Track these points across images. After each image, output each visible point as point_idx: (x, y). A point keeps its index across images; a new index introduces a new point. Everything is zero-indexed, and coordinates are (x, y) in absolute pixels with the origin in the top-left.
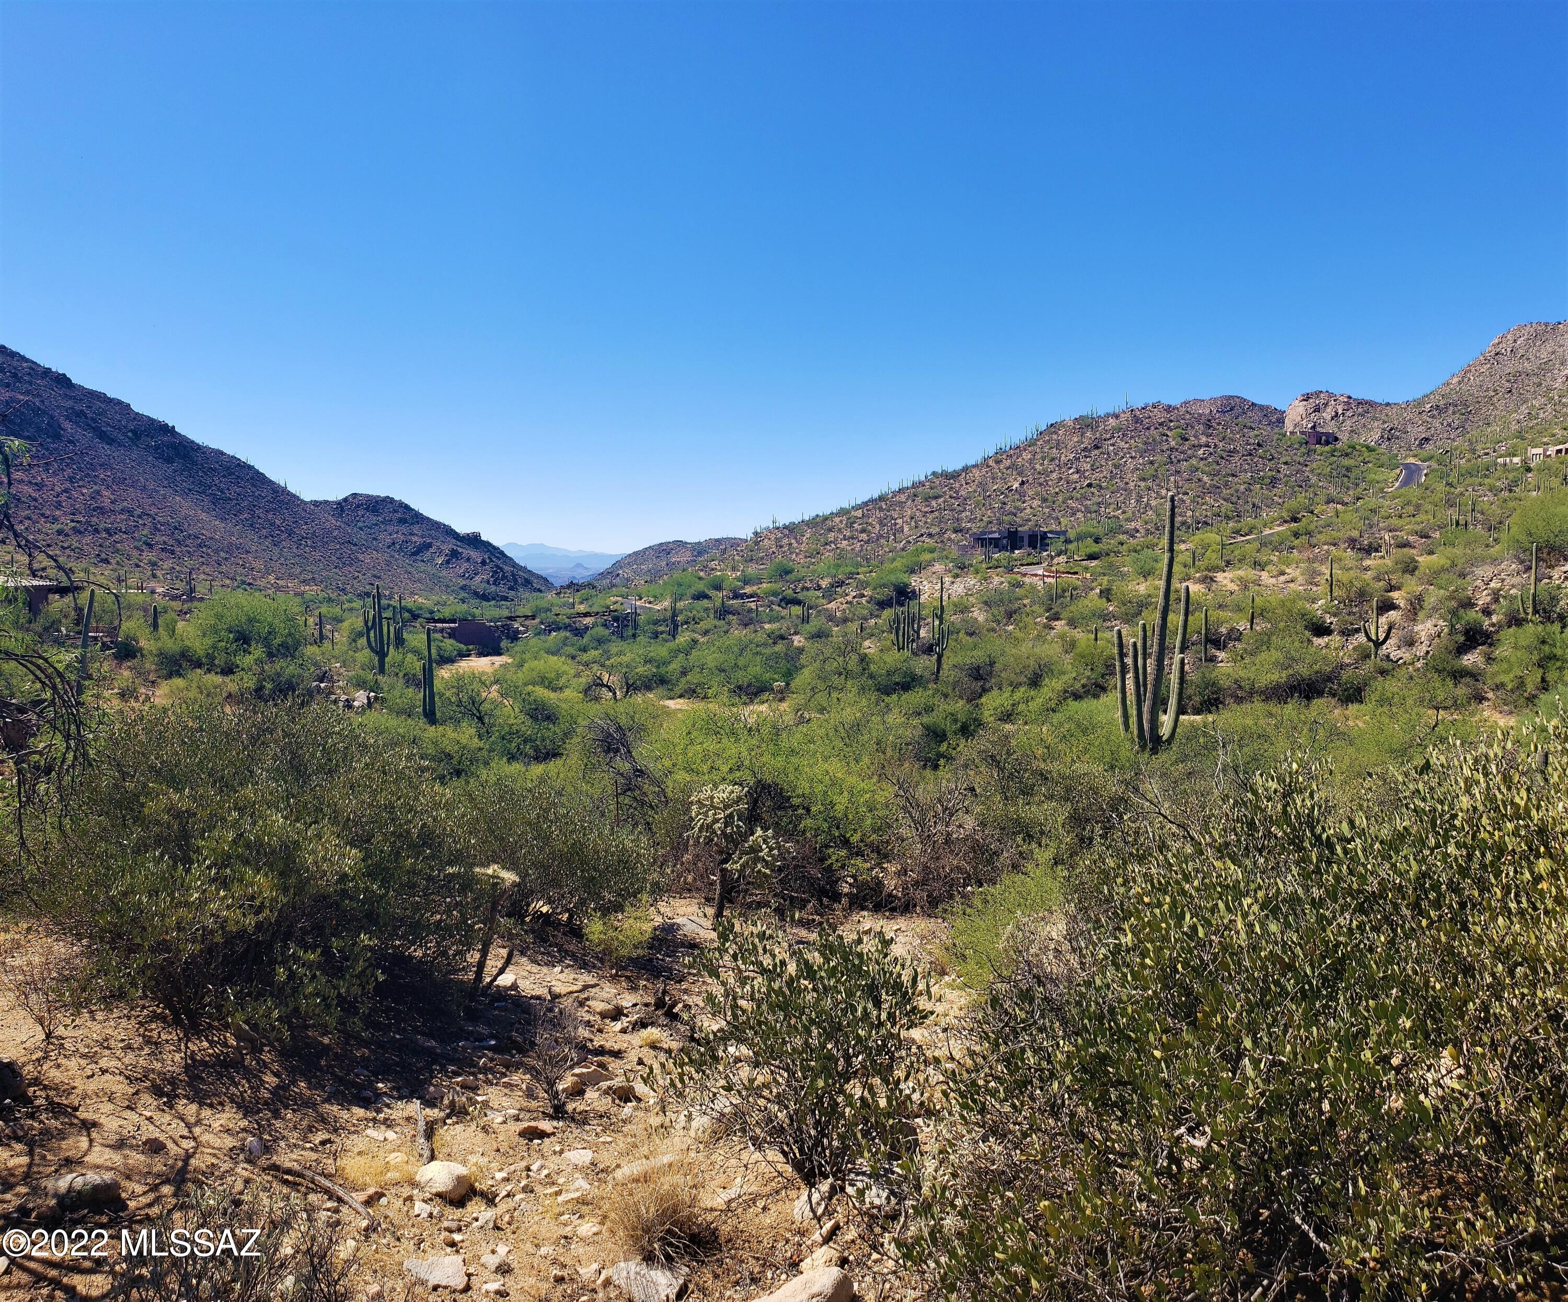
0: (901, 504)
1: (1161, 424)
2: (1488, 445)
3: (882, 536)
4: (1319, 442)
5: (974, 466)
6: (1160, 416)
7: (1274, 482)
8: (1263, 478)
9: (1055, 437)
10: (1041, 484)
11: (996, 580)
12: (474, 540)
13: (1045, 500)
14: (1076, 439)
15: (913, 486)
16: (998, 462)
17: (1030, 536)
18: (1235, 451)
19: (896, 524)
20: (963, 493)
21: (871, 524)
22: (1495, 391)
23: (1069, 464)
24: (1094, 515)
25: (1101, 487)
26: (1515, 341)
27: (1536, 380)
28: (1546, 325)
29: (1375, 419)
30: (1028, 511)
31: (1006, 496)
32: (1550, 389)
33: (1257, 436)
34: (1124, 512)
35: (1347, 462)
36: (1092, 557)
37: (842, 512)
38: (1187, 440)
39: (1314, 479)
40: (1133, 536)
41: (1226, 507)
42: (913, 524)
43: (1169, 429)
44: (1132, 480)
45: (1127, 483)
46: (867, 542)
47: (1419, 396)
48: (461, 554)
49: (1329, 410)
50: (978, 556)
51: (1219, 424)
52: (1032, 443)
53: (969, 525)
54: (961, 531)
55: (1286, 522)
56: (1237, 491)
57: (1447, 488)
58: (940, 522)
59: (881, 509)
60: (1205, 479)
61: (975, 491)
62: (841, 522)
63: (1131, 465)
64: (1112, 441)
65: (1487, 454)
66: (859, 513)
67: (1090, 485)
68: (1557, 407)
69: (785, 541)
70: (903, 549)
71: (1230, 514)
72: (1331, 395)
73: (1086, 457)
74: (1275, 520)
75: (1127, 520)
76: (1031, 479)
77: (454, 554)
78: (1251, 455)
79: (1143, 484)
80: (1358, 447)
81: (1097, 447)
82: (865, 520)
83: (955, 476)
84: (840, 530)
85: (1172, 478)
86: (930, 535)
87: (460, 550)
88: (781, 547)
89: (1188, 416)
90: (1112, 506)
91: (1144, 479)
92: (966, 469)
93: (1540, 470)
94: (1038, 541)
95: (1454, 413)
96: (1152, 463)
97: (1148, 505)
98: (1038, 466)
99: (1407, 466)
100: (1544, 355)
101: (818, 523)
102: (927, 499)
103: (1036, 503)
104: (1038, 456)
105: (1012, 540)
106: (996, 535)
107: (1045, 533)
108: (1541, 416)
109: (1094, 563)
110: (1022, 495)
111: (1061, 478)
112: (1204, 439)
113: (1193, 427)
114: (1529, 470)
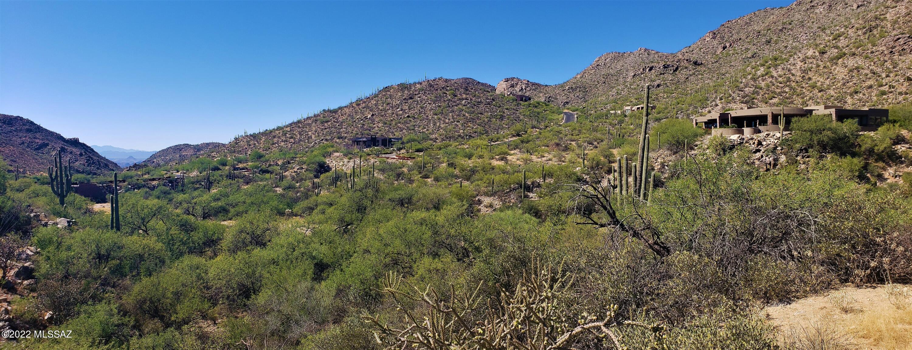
0: (309, 125)
1: (443, 88)
2: (602, 105)
3: (301, 140)
4: (522, 100)
5: (346, 107)
6: (442, 84)
7: (502, 118)
8: (497, 115)
9: (389, 93)
10: (382, 116)
11: (372, 161)
12: (75, 142)
13: (385, 123)
14: (400, 94)
15: (315, 115)
16: (358, 105)
17: (382, 140)
18: (481, 102)
19: (308, 135)
20: (340, 119)
21: (295, 135)
22: (598, 82)
23: (397, 106)
24: (412, 131)
25: (415, 118)
26: (606, 60)
29: (541, 92)
30: (377, 128)
31: (364, 121)
32: (624, 82)
33: (491, 95)
34: (427, 130)
35: (536, 110)
36: (418, 151)
37: (279, 128)
38: (456, 96)
39: (522, 117)
40: (435, 141)
41: (480, 129)
42: (317, 134)
43: (447, 90)
44: (430, 115)
45: (427, 116)
46: (294, 143)
47: (561, 82)
48: (67, 149)
49: (518, 87)
50: (356, 149)
51: (472, 89)
52: (376, 96)
53: (346, 135)
54: (342, 138)
55: (514, 136)
56: (484, 121)
57: (591, 123)
58: (330, 134)
59: (299, 127)
60: (467, 115)
61: (347, 119)
62: (279, 133)
63: (429, 107)
64: (419, 96)
65: (602, 109)
66: (288, 129)
67: (408, 117)
68: (629, 90)
69: (252, 142)
70: (313, 147)
71: (482, 132)
72: (519, 80)
73: (406, 103)
74: (509, 135)
75: (430, 133)
76: (377, 113)
77: (63, 150)
78: (489, 104)
79: (436, 117)
80: (541, 104)
81: (411, 98)
82: (292, 132)
83: (335, 111)
84: (279, 137)
85: (450, 114)
86: (327, 140)
87: (66, 148)
88: (250, 145)
89: (456, 85)
90: (422, 127)
91: (436, 114)
92: (341, 108)
93: (631, 117)
94: (386, 143)
95: (580, 91)
96: (440, 106)
97: (439, 127)
98: (380, 107)
99: (566, 113)
100: (619, 67)
101: (267, 133)
102: (323, 122)
103: (380, 125)
104: (379, 102)
105: (373, 141)
106: (365, 139)
107: (390, 139)
108: (622, 93)
109: (421, 154)
110: (373, 121)
111: (393, 113)
112: (464, 96)
113: (458, 90)
114: (626, 116)
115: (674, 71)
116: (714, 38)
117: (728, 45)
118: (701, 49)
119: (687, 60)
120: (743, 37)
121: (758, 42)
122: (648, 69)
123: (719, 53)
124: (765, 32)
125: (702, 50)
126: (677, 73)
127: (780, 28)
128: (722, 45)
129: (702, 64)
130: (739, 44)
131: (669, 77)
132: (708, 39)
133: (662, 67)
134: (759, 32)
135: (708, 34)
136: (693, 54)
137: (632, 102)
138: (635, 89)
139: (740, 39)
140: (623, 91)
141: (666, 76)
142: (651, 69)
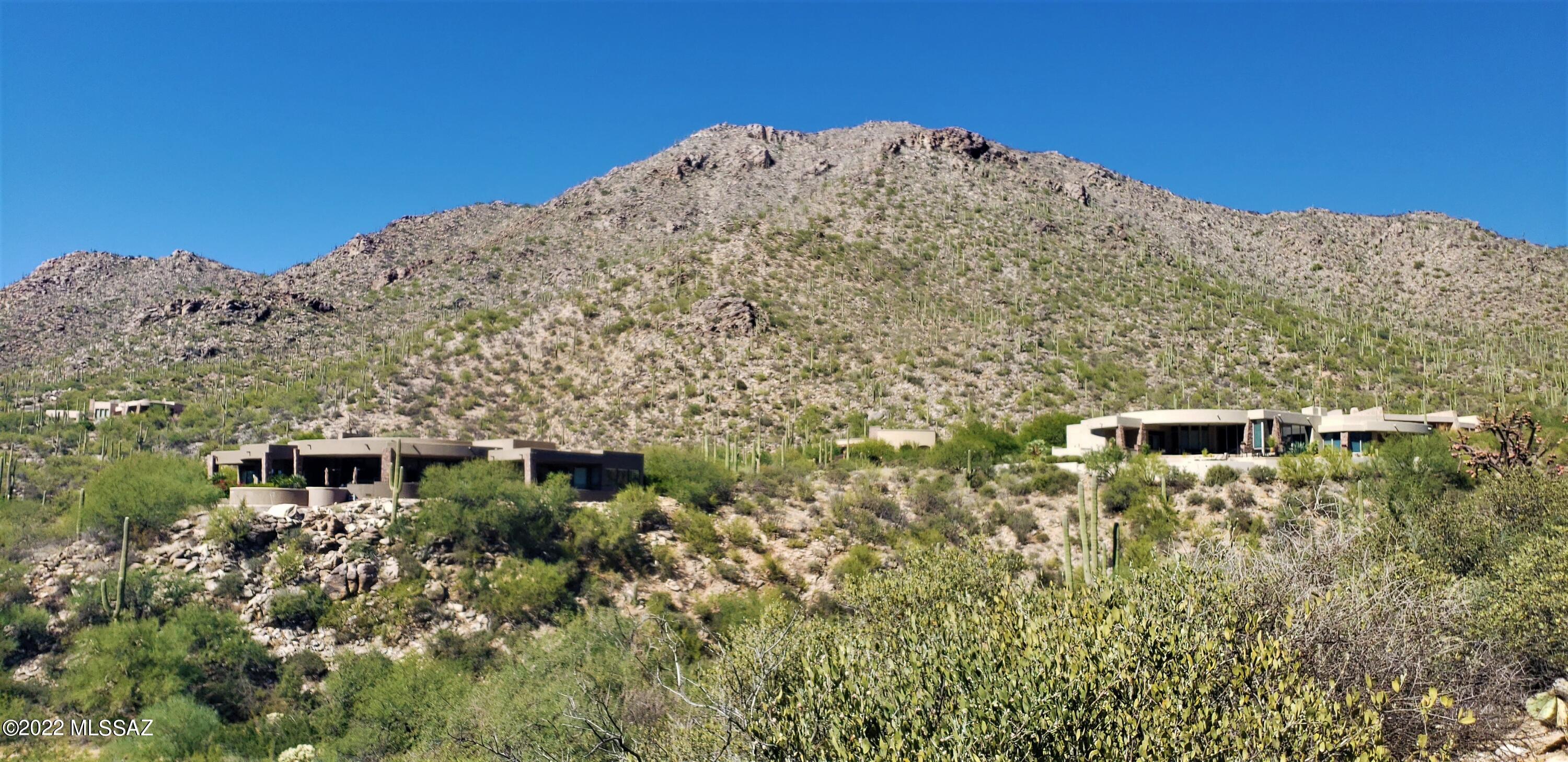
2: (31, 392)
22: (41, 325)
26: (72, 269)
27: (99, 320)
28: (115, 257)
32: (117, 333)
65: (30, 404)
93: (105, 430)
100: (111, 293)
108: (107, 364)
114: (89, 428)
115: (258, 319)
116: (369, 252)
117: (400, 271)
118: (335, 273)
119: (295, 296)
120: (438, 259)
121: (470, 274)
122: (188, 306)
123: (378, 288)
124: (488, 253)
125: (338, 276)
126: (266, 324)
127: (521, 249)
128: (388, 271)
129: (332, 309)
130: (427, 273)
131: (243, 332)
132: (354, 252)
133: (225, 307)
134: (474, 253)
135: (355, 241)
136: (314, 283)
137: (124, 388)
138: (144, 354)
139: (431, 262)
140: (107, 358)
141: (235, 329)
142: (195, 307)
